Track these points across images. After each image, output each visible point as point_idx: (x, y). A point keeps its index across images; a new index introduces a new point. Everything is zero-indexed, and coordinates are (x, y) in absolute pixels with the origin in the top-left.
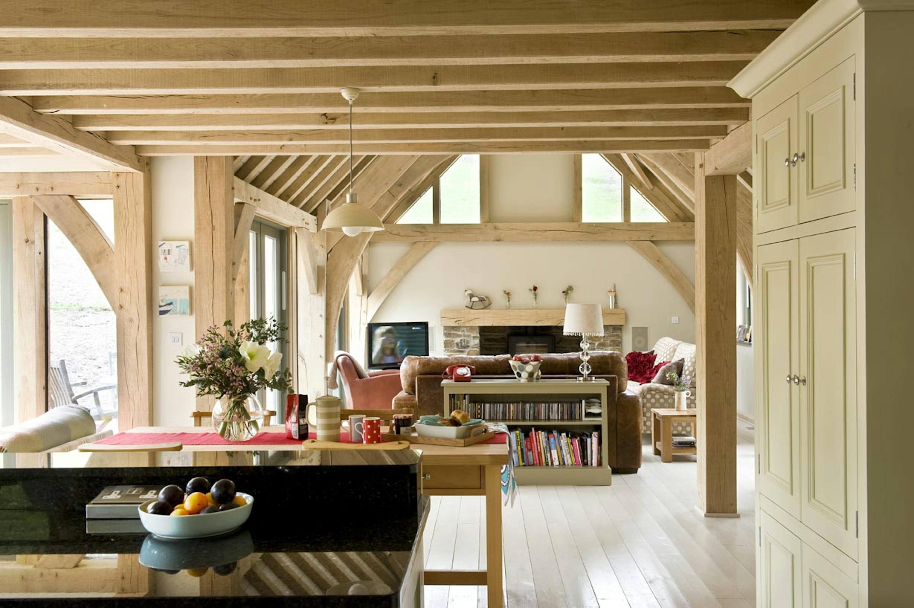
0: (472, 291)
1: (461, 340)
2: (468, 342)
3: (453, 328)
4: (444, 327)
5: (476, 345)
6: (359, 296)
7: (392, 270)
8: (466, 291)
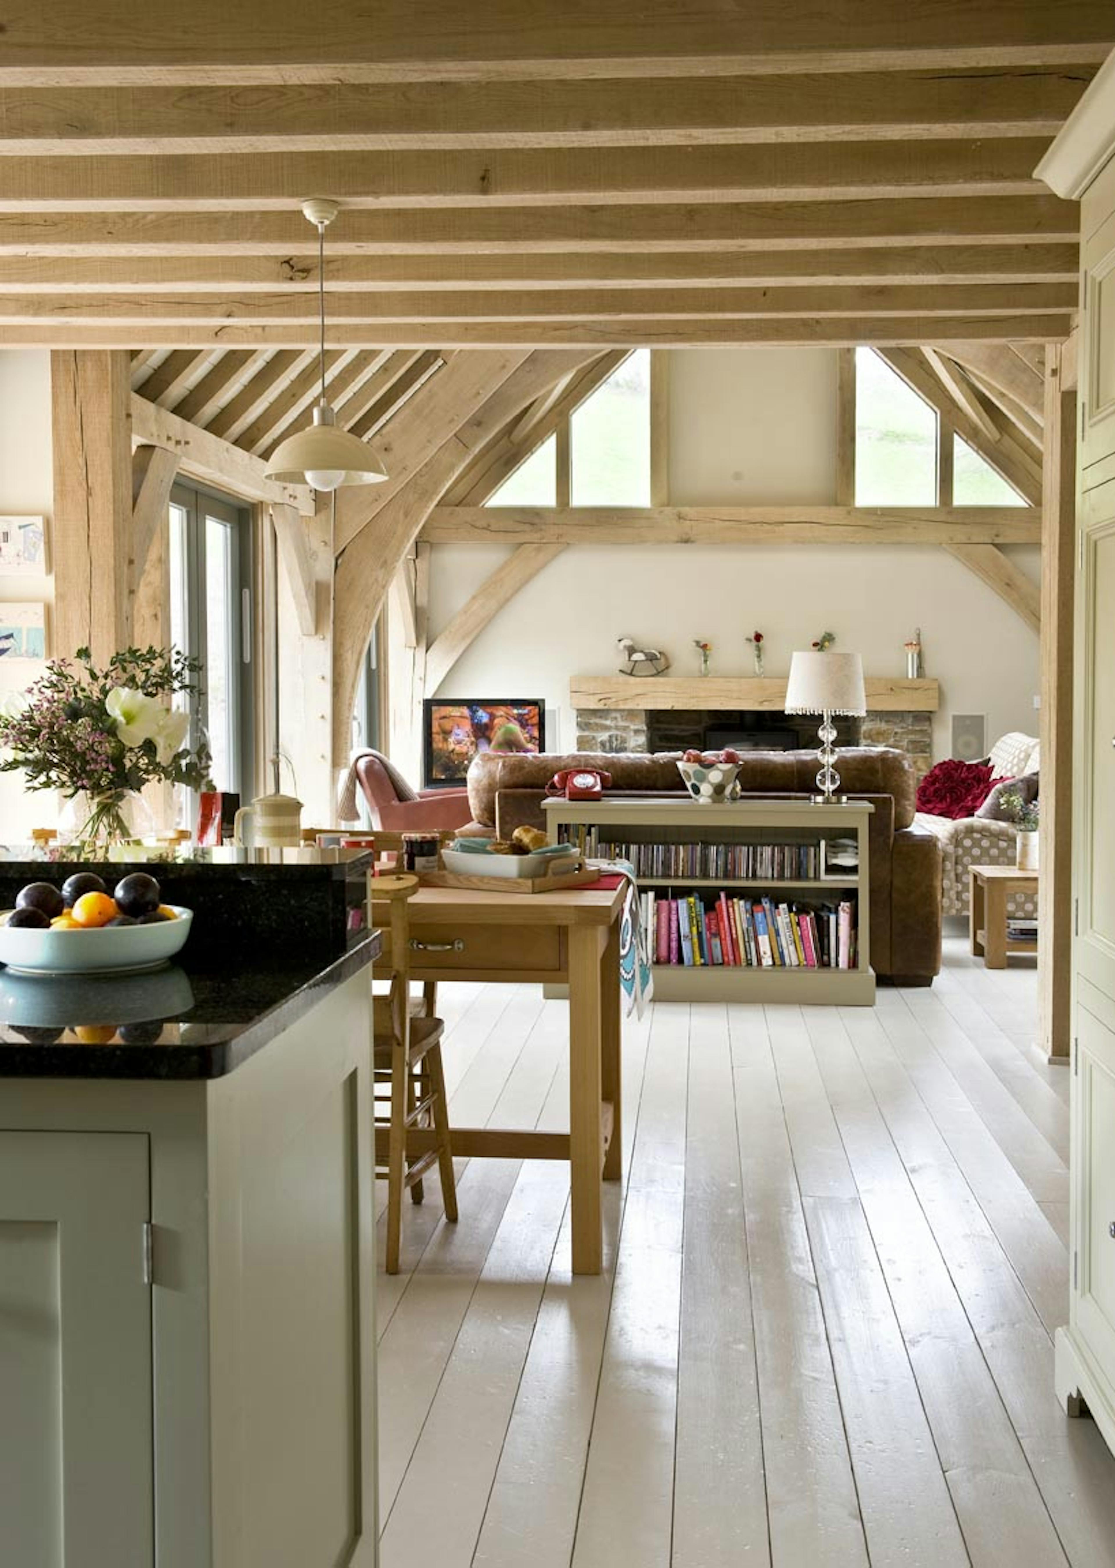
0: (632, 639)
1: (610, 736)
2: (624, 741)
3: (594, 712)
4: (578, 710)
5: (639, 746)
6: (410, 647)
7: (474, 598)
8: (620, 640)
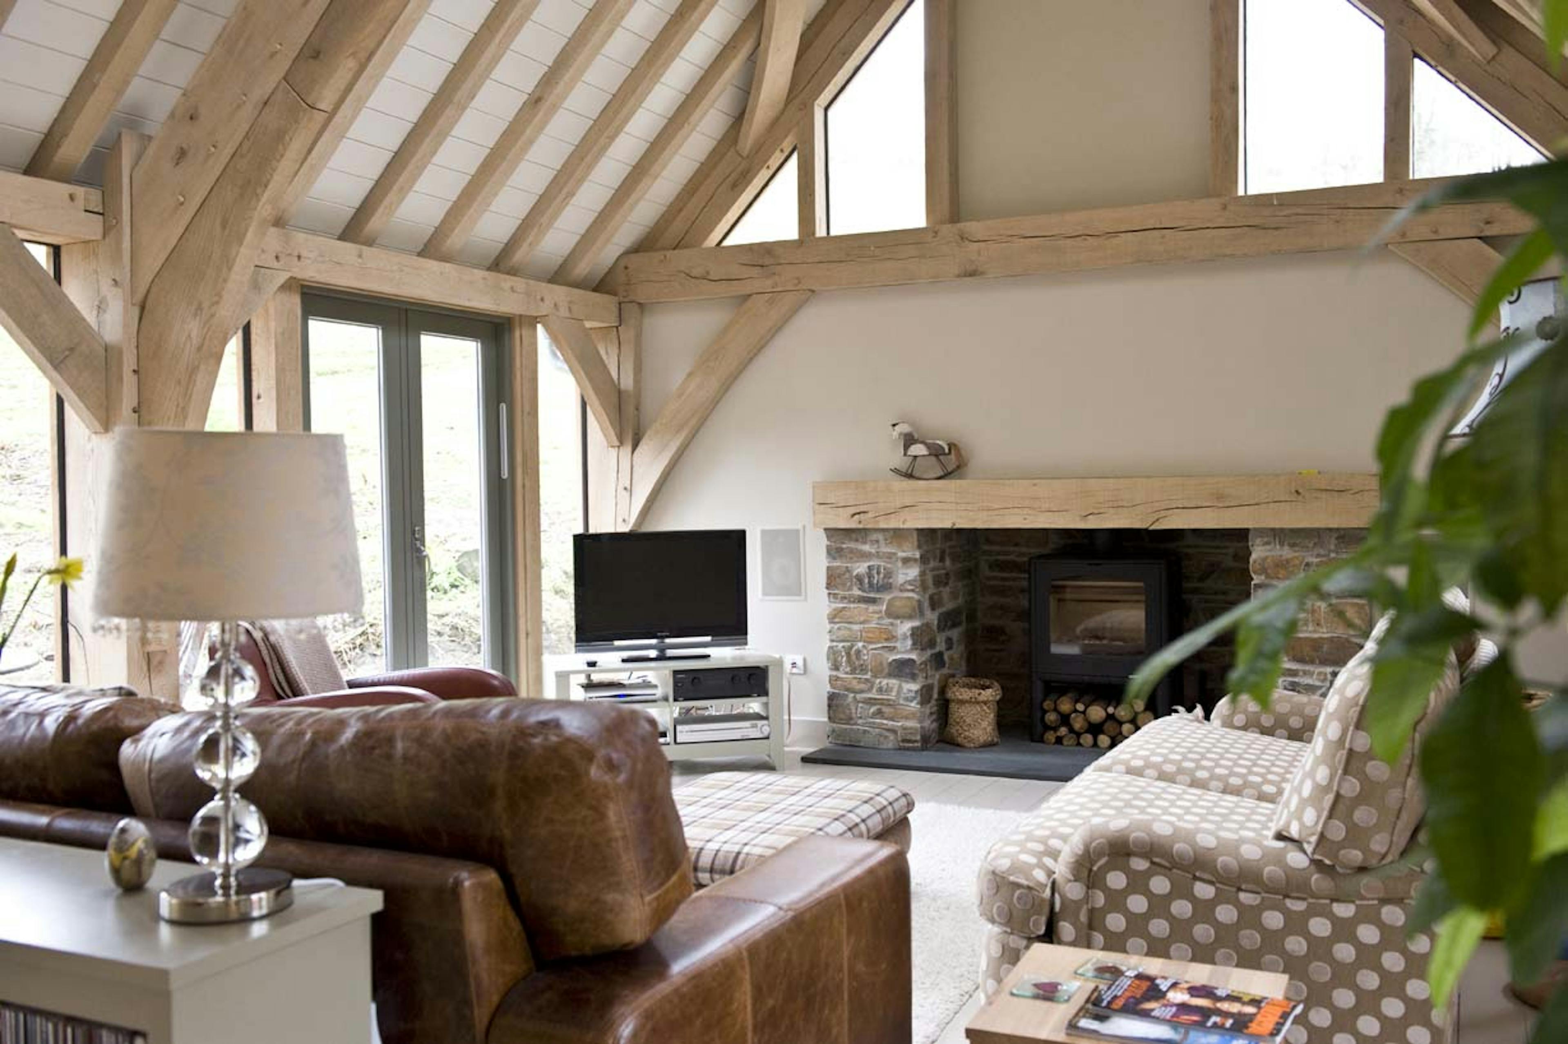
1: (869, 567)
2: (889, 574)
3: (848, 532)
8: (894, 425)
